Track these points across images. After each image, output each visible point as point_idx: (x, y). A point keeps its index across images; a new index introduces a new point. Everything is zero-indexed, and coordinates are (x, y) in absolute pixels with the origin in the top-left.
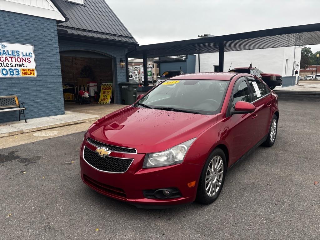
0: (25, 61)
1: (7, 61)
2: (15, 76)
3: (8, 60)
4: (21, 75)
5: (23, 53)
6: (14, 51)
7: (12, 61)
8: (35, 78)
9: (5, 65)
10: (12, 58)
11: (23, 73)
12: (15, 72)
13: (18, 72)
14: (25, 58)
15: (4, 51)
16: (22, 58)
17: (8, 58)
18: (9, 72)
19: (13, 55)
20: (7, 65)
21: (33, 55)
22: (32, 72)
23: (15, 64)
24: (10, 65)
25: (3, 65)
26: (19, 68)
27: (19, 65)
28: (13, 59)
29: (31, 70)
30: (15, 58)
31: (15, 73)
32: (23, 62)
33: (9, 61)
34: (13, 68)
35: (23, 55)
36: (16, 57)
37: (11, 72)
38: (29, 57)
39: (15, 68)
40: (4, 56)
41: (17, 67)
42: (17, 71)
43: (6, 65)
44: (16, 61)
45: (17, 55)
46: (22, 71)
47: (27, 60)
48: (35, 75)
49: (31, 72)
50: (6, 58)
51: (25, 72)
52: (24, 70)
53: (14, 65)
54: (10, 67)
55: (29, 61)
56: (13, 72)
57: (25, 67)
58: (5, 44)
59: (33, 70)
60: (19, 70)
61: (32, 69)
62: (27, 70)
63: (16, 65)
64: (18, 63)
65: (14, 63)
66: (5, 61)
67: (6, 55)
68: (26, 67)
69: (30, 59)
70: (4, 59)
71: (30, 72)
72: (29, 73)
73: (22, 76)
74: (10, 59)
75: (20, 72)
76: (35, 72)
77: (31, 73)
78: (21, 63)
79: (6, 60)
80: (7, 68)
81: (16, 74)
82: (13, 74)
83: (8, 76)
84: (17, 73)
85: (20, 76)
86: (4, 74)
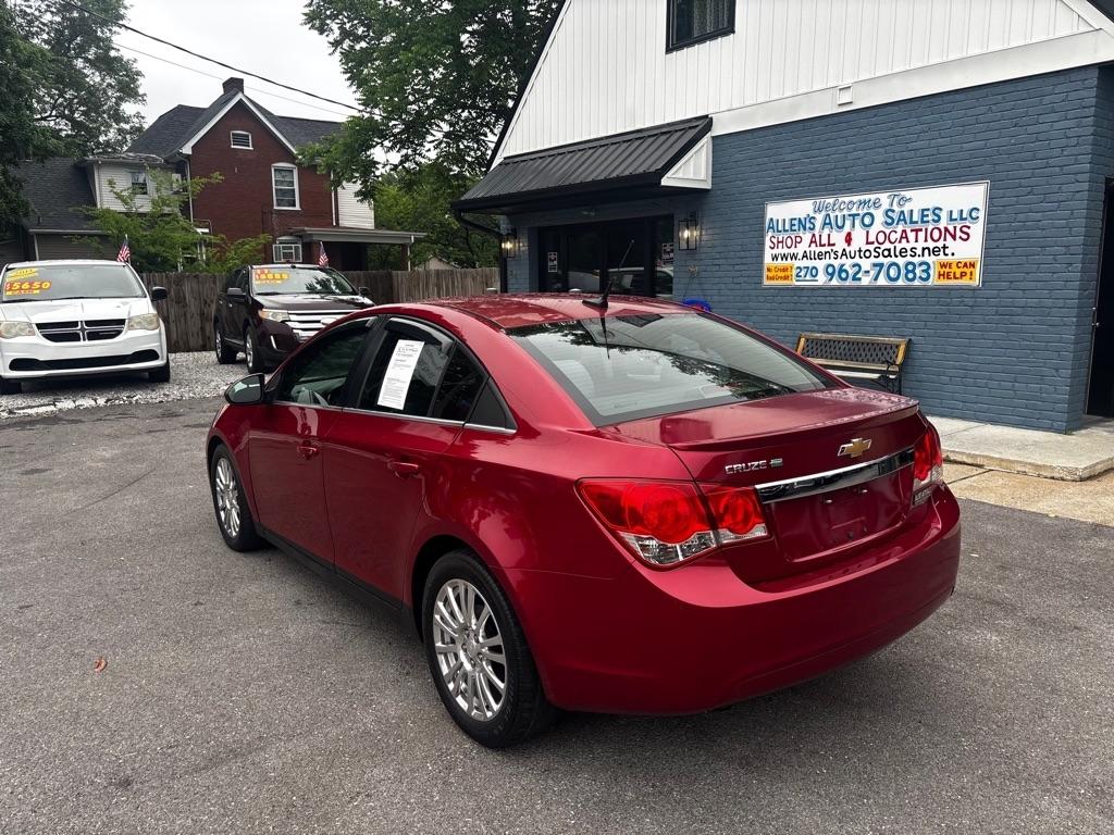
0: (954, 237)
1: (904, 241)
2: (917, 283)
3: (906, 237)
4: (933, 281)
5: (951, 212)
6: (928, 210)
7: (916, 241)
8: (974, 289)
9: (898, 253)
10: (917, 231)
11: (940, 275)
12: (918, 271)
13: (926, 271)
14: (955, 228)
15: (902, 212)
16: (946, 229)
17: (908, 230)
18: (903, 272)
19: (923, 222)
20: (903, 252)
21: (982, 214)
22: (968, 270)
23: (924, 249)
24: (909, 253)
25: (892, 253)
26: (931, 259)
27: (935, 251)
28: (921, 235)
29: (965, 265)
30: (926, 229)
31: (918, 275)
32: (945, 240)
33: (908, 241)
34: (916, 260)
35: (951, 220)
36: (930, 228)
37: (908, 272)
38: (968, 224)
39: (921, 259)
40: (900, 228)
41: (927, 258)
42: (924, 267)
43: (900, 252)
44: (926, 240)
45: (933, 220)
46: (938, 268)
47: (958, 234)
48: (976, 281)
49: (965, 270)
50: (904, 231)
51: (947, 270)
52: (943, 265)
53: (919, 252)
54: (909, 259)
55: (965, 237)
56: (913, 271)
57: (950, 256)
58: (907, 194)
59: (973, 265)
60: (932, 265)
61: (968, 261)
62: (954, 266)
63: (926, 251)
64: (931, 245)
65: (921, 244)
66: (900, 242)
67: (906, 223)
68: (953, 254)
69: (969, 228)
70: (898, 235)
71: (961, 270)
72: (958, 275)
73: (935, 283)
74: (911, 236)
75: (931, 272)
76: (977, 271)
77: (963, 275)
78: (940, 244)
79: (902, 237)
80: (901, 261)
81: (920, 277)
82: (913, 279)
83: (900, 282)
84: (925, 275)
85: (930, 283)
86: (891, 279)
